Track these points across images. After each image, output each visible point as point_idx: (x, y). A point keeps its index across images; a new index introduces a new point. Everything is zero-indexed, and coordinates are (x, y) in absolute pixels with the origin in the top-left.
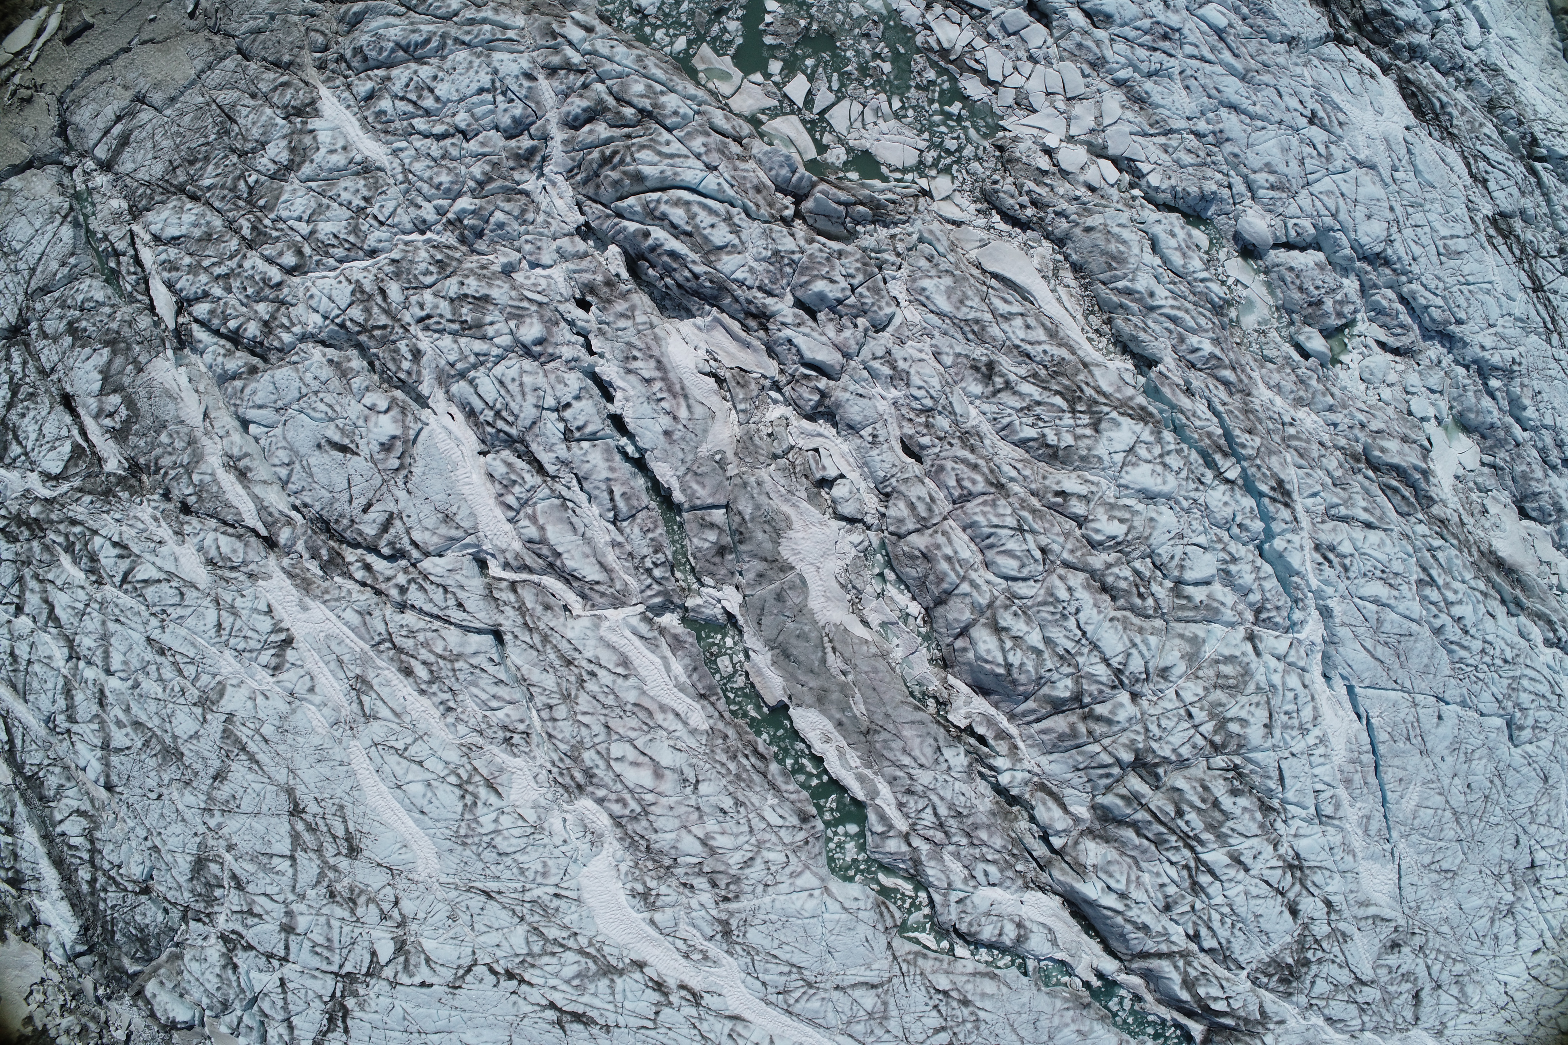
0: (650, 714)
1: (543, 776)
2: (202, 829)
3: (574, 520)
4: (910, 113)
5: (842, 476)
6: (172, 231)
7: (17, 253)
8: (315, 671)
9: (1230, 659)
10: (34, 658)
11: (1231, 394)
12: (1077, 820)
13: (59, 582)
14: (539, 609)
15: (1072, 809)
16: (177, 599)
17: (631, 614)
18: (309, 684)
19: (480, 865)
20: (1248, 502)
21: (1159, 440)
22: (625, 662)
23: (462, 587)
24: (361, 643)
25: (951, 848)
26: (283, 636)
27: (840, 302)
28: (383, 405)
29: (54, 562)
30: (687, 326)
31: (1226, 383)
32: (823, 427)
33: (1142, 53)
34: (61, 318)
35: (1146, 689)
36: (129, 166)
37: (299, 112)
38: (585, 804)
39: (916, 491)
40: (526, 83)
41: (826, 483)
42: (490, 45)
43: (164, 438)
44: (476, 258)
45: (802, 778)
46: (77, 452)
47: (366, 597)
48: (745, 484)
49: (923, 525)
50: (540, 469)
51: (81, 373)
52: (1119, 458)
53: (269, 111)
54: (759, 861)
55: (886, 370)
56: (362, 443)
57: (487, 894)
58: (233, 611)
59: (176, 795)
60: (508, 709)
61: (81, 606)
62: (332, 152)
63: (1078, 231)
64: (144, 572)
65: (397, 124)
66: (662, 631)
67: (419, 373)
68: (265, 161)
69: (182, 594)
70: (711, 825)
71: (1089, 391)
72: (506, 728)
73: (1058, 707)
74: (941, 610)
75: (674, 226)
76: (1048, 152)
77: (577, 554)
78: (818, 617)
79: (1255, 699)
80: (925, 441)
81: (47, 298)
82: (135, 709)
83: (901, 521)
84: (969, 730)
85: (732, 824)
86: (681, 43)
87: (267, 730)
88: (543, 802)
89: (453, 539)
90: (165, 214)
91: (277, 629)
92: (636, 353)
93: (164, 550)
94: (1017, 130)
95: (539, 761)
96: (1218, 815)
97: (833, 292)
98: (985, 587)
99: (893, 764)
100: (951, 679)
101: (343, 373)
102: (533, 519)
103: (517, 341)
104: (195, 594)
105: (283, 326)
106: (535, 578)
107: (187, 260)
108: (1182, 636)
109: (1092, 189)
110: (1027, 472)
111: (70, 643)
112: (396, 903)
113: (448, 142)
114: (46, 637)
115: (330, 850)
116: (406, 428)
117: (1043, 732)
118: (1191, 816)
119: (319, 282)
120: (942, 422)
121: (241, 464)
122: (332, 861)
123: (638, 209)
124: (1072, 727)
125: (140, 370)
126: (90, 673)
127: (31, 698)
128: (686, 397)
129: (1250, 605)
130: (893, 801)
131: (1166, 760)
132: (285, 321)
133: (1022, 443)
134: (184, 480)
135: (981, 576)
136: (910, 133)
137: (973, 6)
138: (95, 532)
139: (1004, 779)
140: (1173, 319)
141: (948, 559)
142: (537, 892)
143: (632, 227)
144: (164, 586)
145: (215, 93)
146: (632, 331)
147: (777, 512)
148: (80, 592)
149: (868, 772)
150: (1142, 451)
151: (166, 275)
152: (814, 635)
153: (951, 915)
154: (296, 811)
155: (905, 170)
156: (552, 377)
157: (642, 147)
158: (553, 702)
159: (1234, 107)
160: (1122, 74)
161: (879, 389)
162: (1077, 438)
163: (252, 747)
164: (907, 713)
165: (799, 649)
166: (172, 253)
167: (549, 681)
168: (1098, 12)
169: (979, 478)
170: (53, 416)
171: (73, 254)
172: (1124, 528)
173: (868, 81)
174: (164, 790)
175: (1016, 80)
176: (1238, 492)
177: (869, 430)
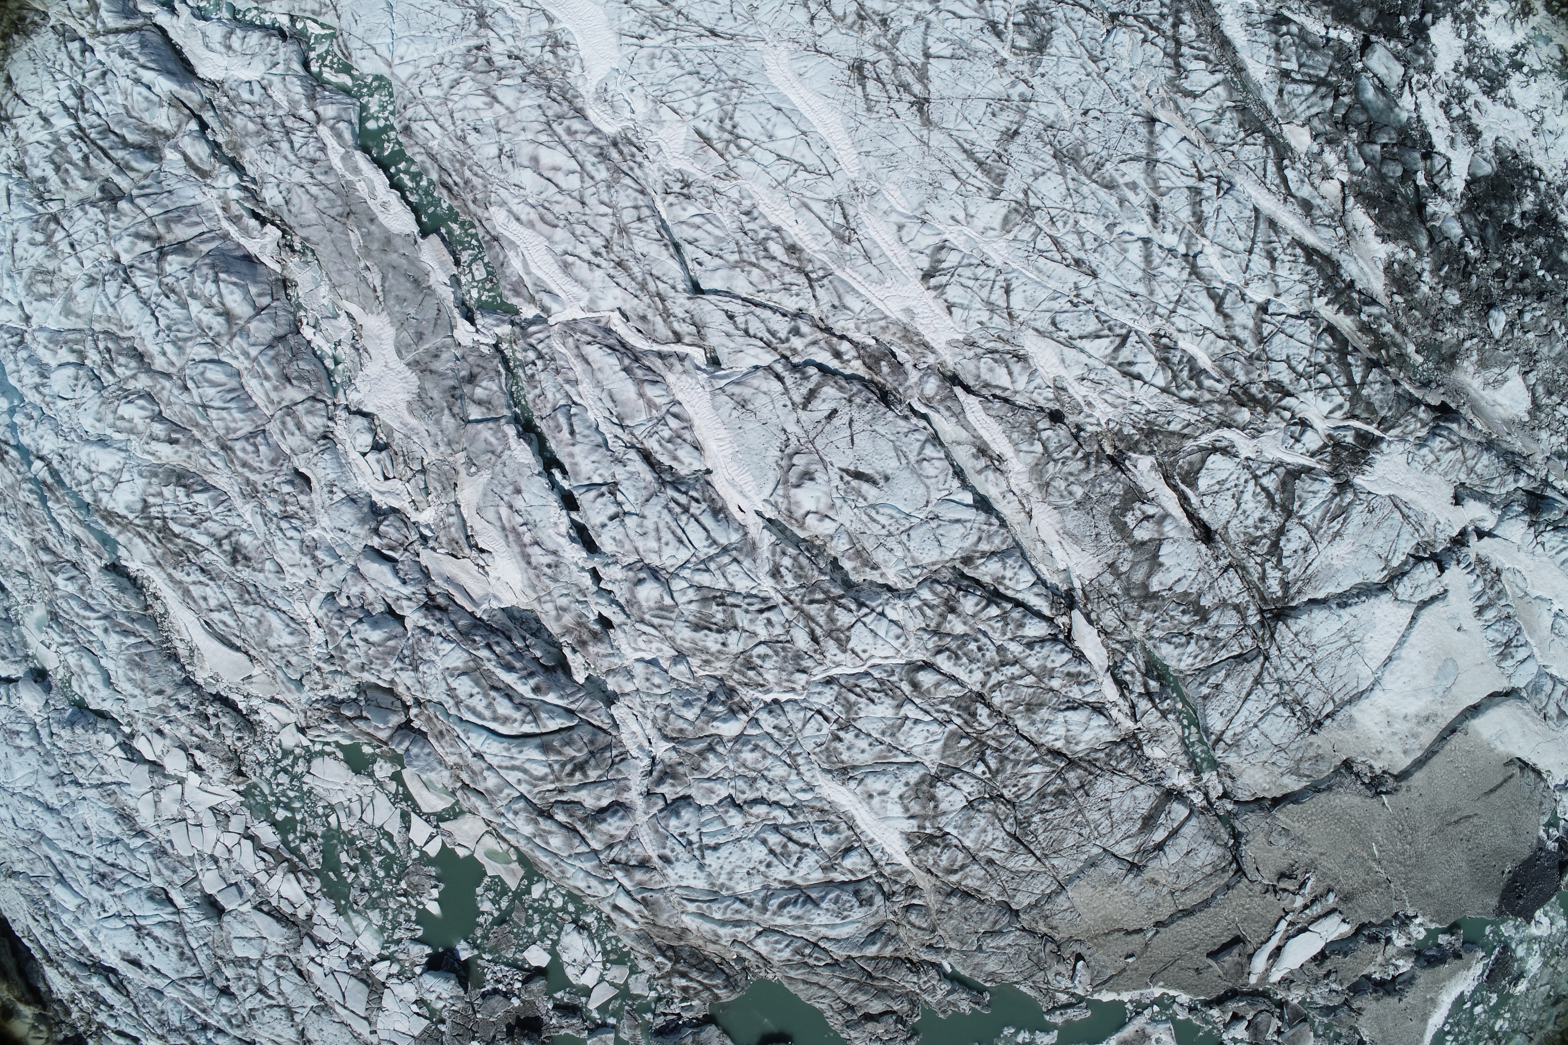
0: (542, 218)
1: (651, 152)
2: (1036, 81)
3: (610, 405)
4: (320, 811)
5: (364, 455)
6: (1077, 717)
7: (1284, 703)
8: (897, 248)
9: (41, 298)
10: (1245, 256)
11: (44, 539)
12: (176, 147)
13: (1210, 336)
14: (650, 316)
15: (179, 156)
16: (1058, 319)
17: (560, 315)
18: (904, 232)
19: (719, 62)
20: (25, 440)
21: (95, 494)
22: (566, 267)
23: (728, 335)
24: (844, 276)
25: (280, 112)
26: (933, 282)
27: (360, 621)
28: (811, 520)
29: (1219, 360)
30: (509, 600)
31: (47, 549)
32: (383, 502)
33: (122, 862)
34: (1217, 627)
35: (108, 267)
36: (1141, 792)
37: (931, 840)
38: (611, 128)
39: (295, 440)
40: (667, 852)
41: (377, 447)
42: (714, 896)
43: (1079, 492)
44: (718, 673)
45: (413, 169)
46: (1191, 478)
47: (839, 324)
48: (449, 444)
49: (289, 409)
50: (647, 457)
51: (1187, 565)
52: (126, 476)
53: (967, 843)
54: (446, 86)
55: (319, 554)
56: (836, 481)
57: (713, 33)
58: (991, 307)
59: (1066, 114)
60: (685, 216)
61: (1180, 310)
62: (883, 793)
63: (169, 691)
64: (1102, 347)
65: (812, 819)
66: (532, 300)
67: (774, 554)
68: (966, 789)
69: (1054, 323)
70: (488, 116)
71: (152, 538)
72: (688, 197)
73: (181, 247)
74: (281, 331)
75: (510, 698)
76: (197, 769)
77: (608, 371)
78: (387, 319)
79: (22, 264)
80: (287, 489)
81: (1236, 651)
82: (1113, 201)
83: (309, 412)
84: (263, 222)
85: (469, 119)
86: (537, 891)
87: (952, 184)
88: (653, 127)
89: (737, 383)
90: (1087, 736)
91: (940, 288)
92: (548, 571)
93: (1078, 371)
94: (227, 790)
95: (655, 167)
96: (57, 159)
97: (365, 631)
98: (237, 352)
99: (326, 186)
100: (278, 268)
101: (861, 555)
102: (650, 405)
103: (666, 585)
104: (1038, 325)
105: (931, 607)
106: (656, 347)
107: (1055, 684)
108: (78, 316)
109: (160, 732)
110: (203, 461)
111: (1195, 271)
112: (813, 18)
113: (750, 795)
114: (1228, 278)
115: (885, 66)
116: (786, 496)
117: (197, 224)
118: (77, 156)
119: (892, 652)
120: (273, 507)
121: (983, 462)
122: (883, 55)
123: (543, 715)
124: (169, 230)
125: (1112, 566)
126: (1170, 239)
127: (1248, 213)
128: (504, 529)
129: (26, 348)
130: (330, 152)
131: (93, 204)
132: (928, 612)
133: (207, 488)
134: (1052, 446)
135: (241, 364)
136: (318, 790)
137: (268, 914)
138: (1164, 390)
139: (233, 179)
140: (89, 607)
141: (267, 378)
142: (661, 39)
143: (551, 698)
144: (1076, 334)
145: (1038, 867)
146: (555, 594)
147: (421, 418)
148: (1182, 327)
149: (350, 177)
150: (107, 482)
151: (1084, 669)
152: (391, 302)
153: (286, 51)
154: (921, 104)
155: (322, 753)
156: (628, 546)
157: (543, 778)
158: (637, 225)
159: (49, 809)
160: (138, 842)
161: (328, 537)
162: (161, 494)
163: (970, 166)
164: (314, 234)
165: (404, 288)
166: (1075, 693)
167: (640, 245)
168: (160, 902)
169: (239, 453)
170: (1224, 519)
171: (1205, 698)
172: (120, 412)
173: (360, 843)
174: (1081, 119)
175: (230, 840)
176: (33, 449)
177: (336, 498)
